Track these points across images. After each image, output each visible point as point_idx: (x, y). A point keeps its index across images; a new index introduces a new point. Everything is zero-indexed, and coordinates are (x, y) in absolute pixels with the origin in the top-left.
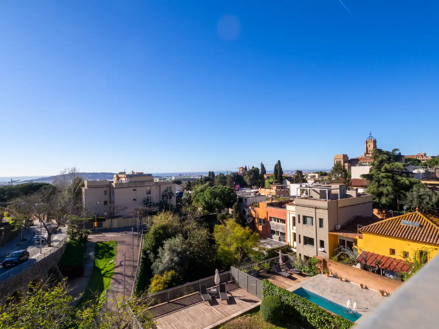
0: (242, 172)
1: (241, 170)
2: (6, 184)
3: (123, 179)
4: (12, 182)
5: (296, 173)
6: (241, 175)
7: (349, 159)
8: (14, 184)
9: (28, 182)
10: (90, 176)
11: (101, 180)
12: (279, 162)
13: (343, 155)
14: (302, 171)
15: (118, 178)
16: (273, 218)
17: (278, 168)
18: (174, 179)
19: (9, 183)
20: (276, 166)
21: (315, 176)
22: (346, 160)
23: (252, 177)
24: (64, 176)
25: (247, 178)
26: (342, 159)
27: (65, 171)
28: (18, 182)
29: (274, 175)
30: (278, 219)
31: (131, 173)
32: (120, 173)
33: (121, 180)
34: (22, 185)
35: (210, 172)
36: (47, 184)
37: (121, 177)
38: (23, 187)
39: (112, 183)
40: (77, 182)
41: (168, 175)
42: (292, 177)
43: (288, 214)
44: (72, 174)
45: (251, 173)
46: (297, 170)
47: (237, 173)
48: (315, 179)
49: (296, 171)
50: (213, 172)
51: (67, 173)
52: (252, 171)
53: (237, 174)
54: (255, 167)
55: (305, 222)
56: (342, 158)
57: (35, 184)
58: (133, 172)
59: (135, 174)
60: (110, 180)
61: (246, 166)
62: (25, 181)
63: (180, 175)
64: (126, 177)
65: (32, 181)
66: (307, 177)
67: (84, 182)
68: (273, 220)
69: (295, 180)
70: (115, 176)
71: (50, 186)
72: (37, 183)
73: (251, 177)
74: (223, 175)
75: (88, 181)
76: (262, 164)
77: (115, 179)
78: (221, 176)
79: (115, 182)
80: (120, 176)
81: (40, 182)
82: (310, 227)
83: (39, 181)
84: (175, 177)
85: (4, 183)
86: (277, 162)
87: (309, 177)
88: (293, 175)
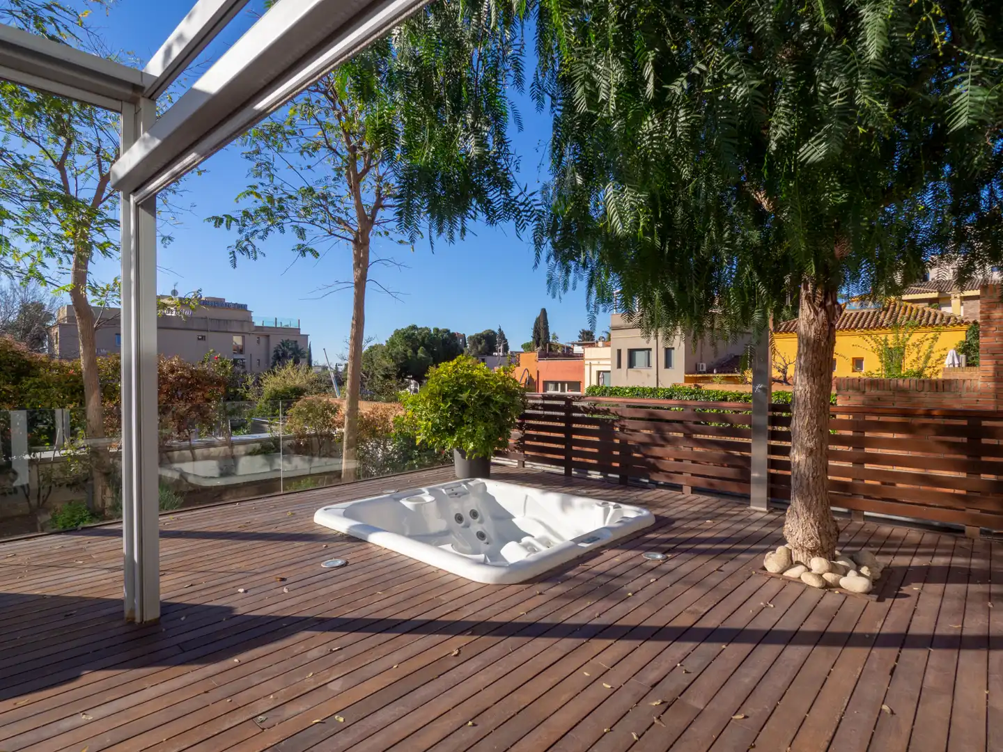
12: (544, 312)
16: (552, 382)
17: (542, 325)
23: (482, 348)
30: (563, 383)
31: (191, 296)
43: (587, 368)
55: (631, 364)
58: (196, 293)
68: (551, 386)
73: (479, 348)
82: (645, 371)
86: (538, 314)
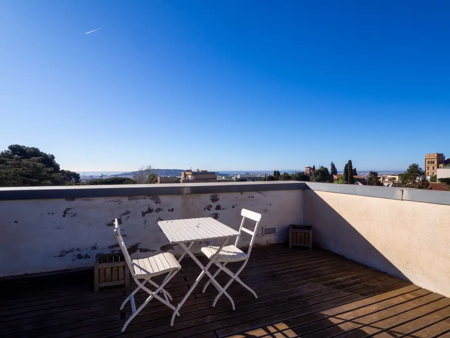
0: (309, 172)
1: (308, 170)
2: (98, 178)
3: (190, 176)
4: (102, 176)
5: (369, 175)
6: (307, 175)
7: (446, 159)
8: (104, 178)
9: (113, 177)
10: (163, 172)
11: (171, 177)
12: (350, 162)
13: (438, 154)
14: (377, 173)
15: (185, 175)
17: (349, 168)
18: (240, 178)
19: (100, 177)
20: (346, 166)
21: (395, 179)
22: (441, 160)
23: (319, 177)
24: (141, 172)
25: (314, 179)
26: (436, 159)
27: (143, 168)
28: (107, 176)
29: (343, 176)
31: (196, 171)
32: (188, 171)
33: (188, 177)
34: (110, 179)
35: (275, 172)
36: (129, 179)
37: (188, 175)
38: (111, 181)
39: (180, 180)
40: (151, 178)
41: (235, 173)
42: (365, 179)
44: (148, 171)
45: (318, 174)
46: (372, 171)
47: (303, 172)
48: (394, 181)
49: (370, 172)
50: (278, 171)
51: (144, 169)
52: (319, 171)
53: (303, 174)
54: (324, 167)
56: (436, 157)
57: (120, 178)
58: (198, 170)
59: (200, 172)
60: (179, 177)
61: (314, 166)
62: (111, 176)
63: (247, 173)
64: (191, 175)
65: (117, 175)
66: (384, 178)
67: (157, 178)
69: (369, 183)
70: (183, 173)
71: (131, 180)
72: (121, 178)
74: (288, 174)
75: (160, 177)
76: (332, 163)
77: (182, 176)
78: (285, 176)
79: (182, 179)
80: (187, 173)
81: (123, 177)
83: (122, 175)
84: (241, 175)
85: (96, 176)
86: (347, 162)
87: (387, 180)
88: (366, 176)
